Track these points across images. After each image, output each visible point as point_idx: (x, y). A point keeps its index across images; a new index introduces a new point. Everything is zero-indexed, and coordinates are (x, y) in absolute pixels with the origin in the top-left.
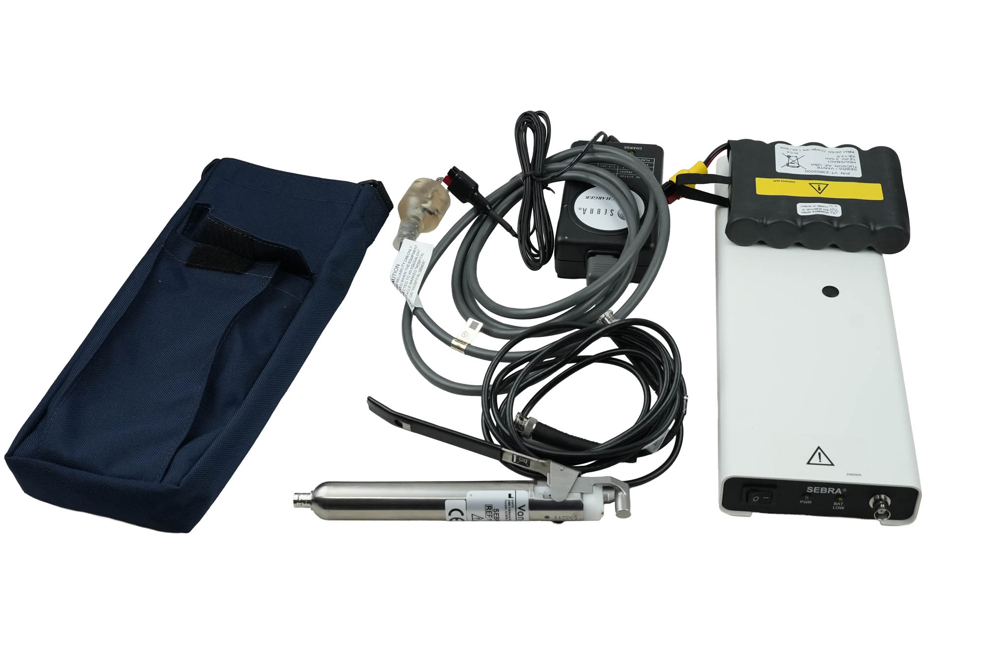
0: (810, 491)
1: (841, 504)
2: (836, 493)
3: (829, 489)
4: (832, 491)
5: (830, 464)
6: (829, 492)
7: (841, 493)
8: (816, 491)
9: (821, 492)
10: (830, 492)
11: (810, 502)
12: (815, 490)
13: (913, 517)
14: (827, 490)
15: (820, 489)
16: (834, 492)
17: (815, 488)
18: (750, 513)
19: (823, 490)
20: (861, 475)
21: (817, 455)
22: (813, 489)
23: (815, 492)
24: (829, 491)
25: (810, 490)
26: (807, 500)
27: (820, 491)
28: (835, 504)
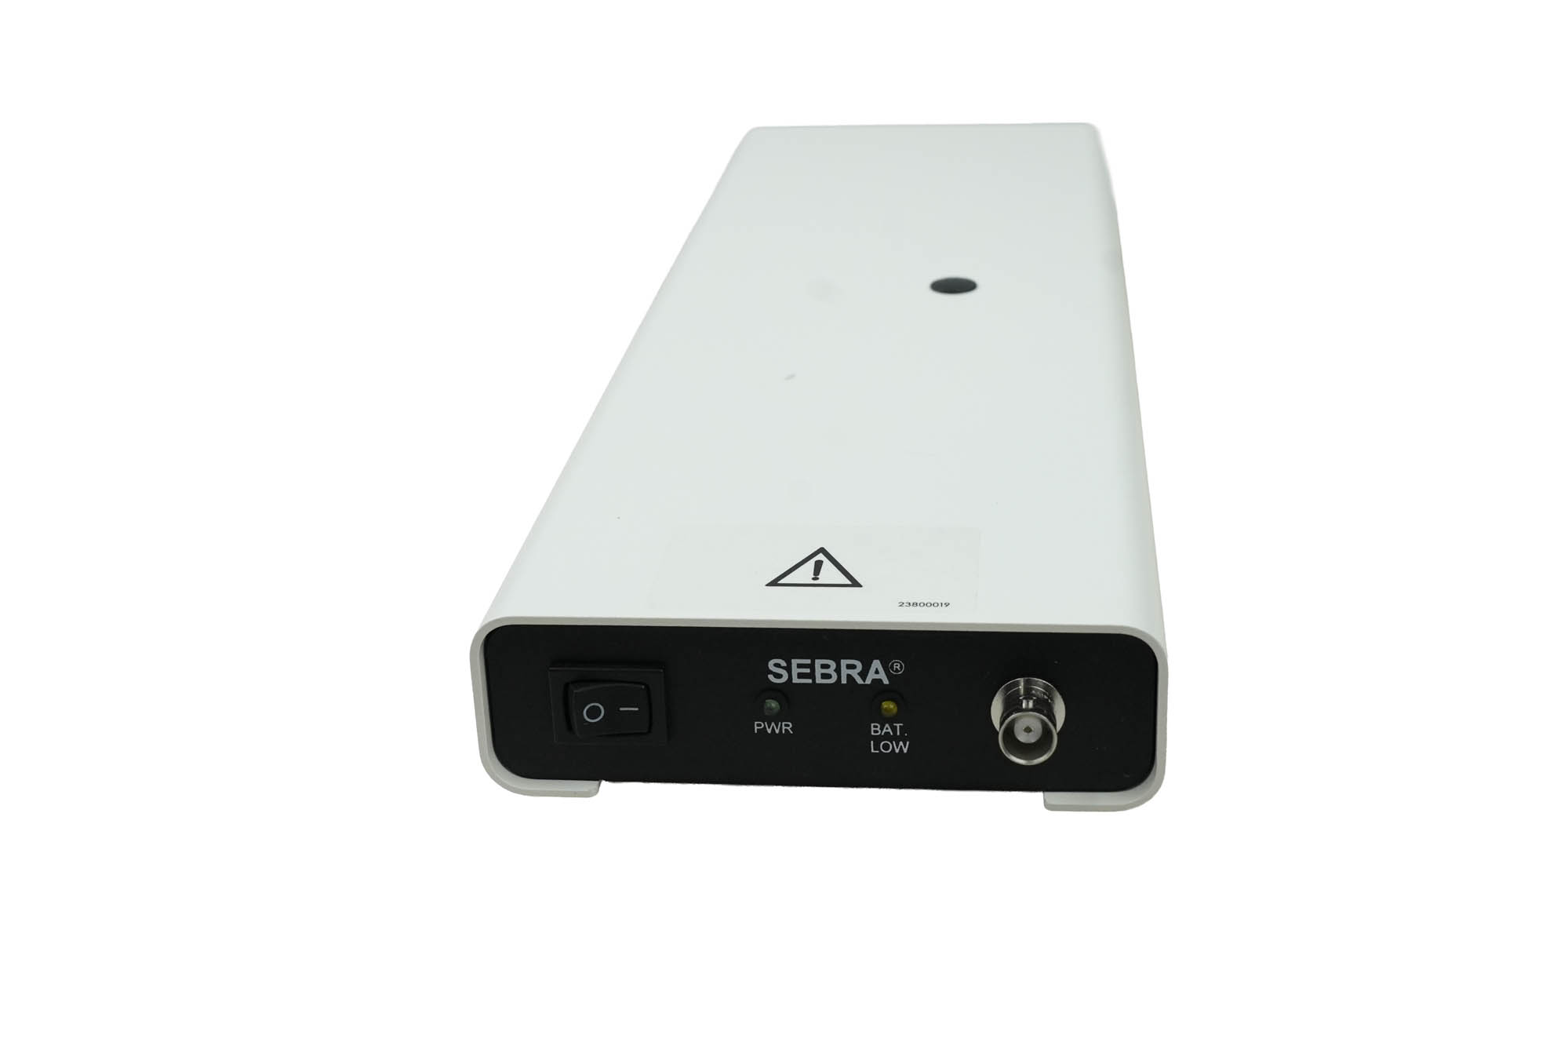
0: (779, 676)
1: (894, 729)
2: (868, 681)
3: (844, 663)
4: (854, 673)
5: (848, 582)
6: (844, 681)
7: (886, 681)
8: (800, 676)
9: (819, 680)
10: (849, 677)
11: (787, 727)
12: (795, 671)
13: (1157, 775)
14: (838, 670)
15: (812, 666)
16: (863, 674)
17: (795, 662)
18: (591, 784)
19: (826, 671)
20: (947, 605)
21: (811, 564)
22: (789, 669)
23: (795, 680)
24: (845, 672)
25: (778, 671)
26: (777, 718)
27: (812, 675)
28: (875, 729)
